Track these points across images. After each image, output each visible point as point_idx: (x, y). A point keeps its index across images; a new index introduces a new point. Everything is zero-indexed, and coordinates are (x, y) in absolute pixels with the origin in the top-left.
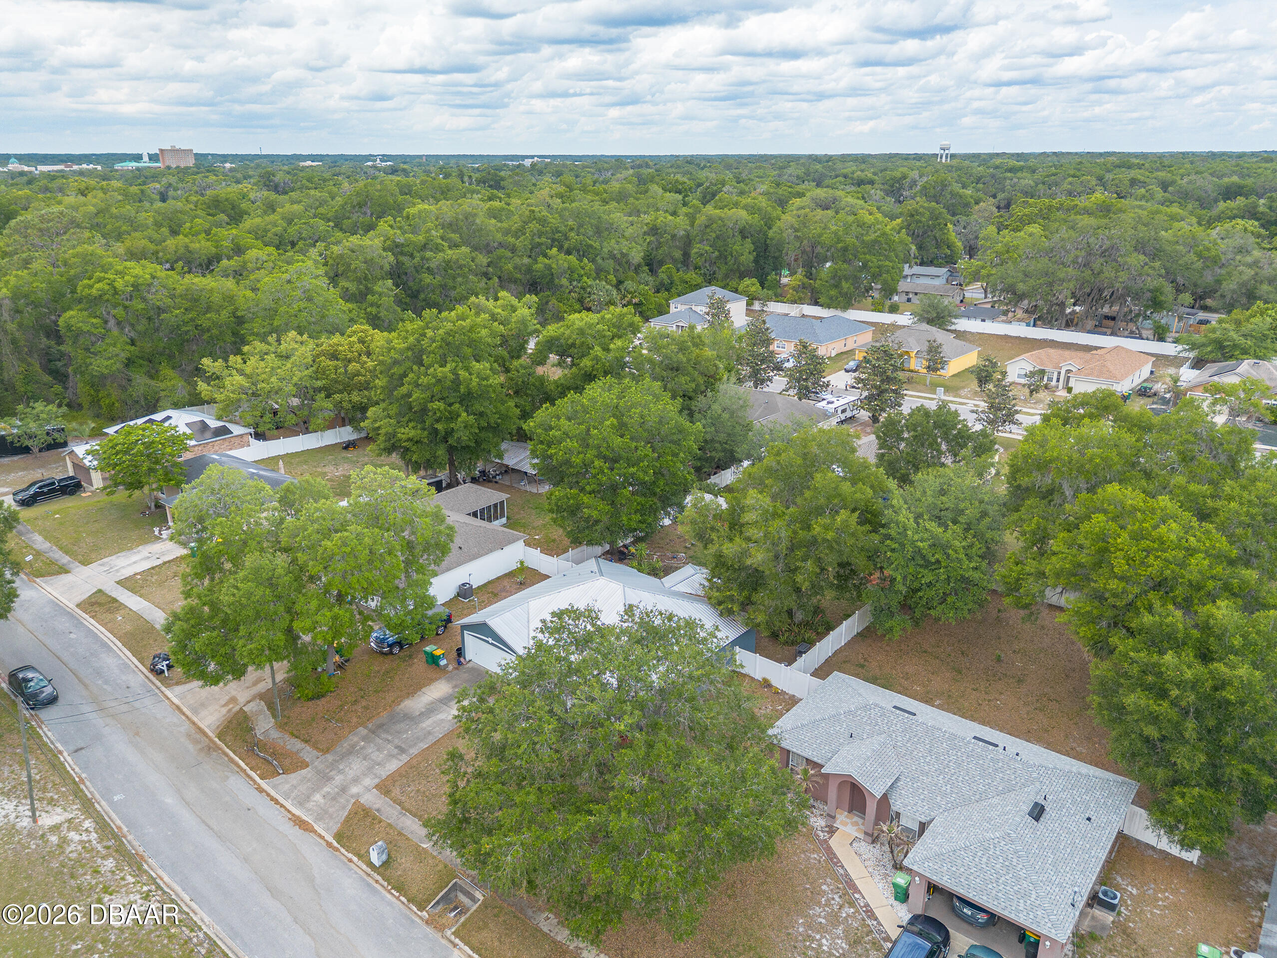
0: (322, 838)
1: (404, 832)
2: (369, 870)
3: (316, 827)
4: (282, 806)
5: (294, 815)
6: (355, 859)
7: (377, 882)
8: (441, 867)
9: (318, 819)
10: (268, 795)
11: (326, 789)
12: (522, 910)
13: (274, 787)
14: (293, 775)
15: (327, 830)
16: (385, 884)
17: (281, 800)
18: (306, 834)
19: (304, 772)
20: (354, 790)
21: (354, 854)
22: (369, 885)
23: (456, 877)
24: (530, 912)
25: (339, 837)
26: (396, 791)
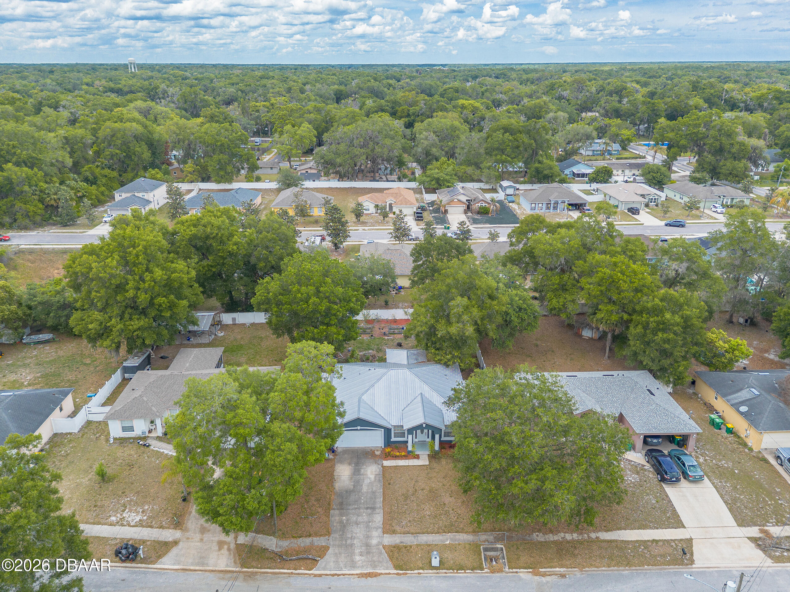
0: (389, 574)
1: (429, 543)
2: (435, 571)
3: (379, 572)
4: (344, 575)
5: (357, 574)
6: (421, 571)
7: (446, 573)
8: (467, 546)
9: (375, 567)
10: (326, 575)
11: (357, 551)
12: (524, 540)
13: (324, 569)
14: (326, 557)
15: (387, 568)
16: (451, 571)
17: (338, 572)
18: (378, 577)
19: (330, 551)
20: (374, 542)
21: (418, 569)
22: (445, 577)
23: (480, 545)
24: (527, 537)
25: (396, 567)
26: (398, 528)
